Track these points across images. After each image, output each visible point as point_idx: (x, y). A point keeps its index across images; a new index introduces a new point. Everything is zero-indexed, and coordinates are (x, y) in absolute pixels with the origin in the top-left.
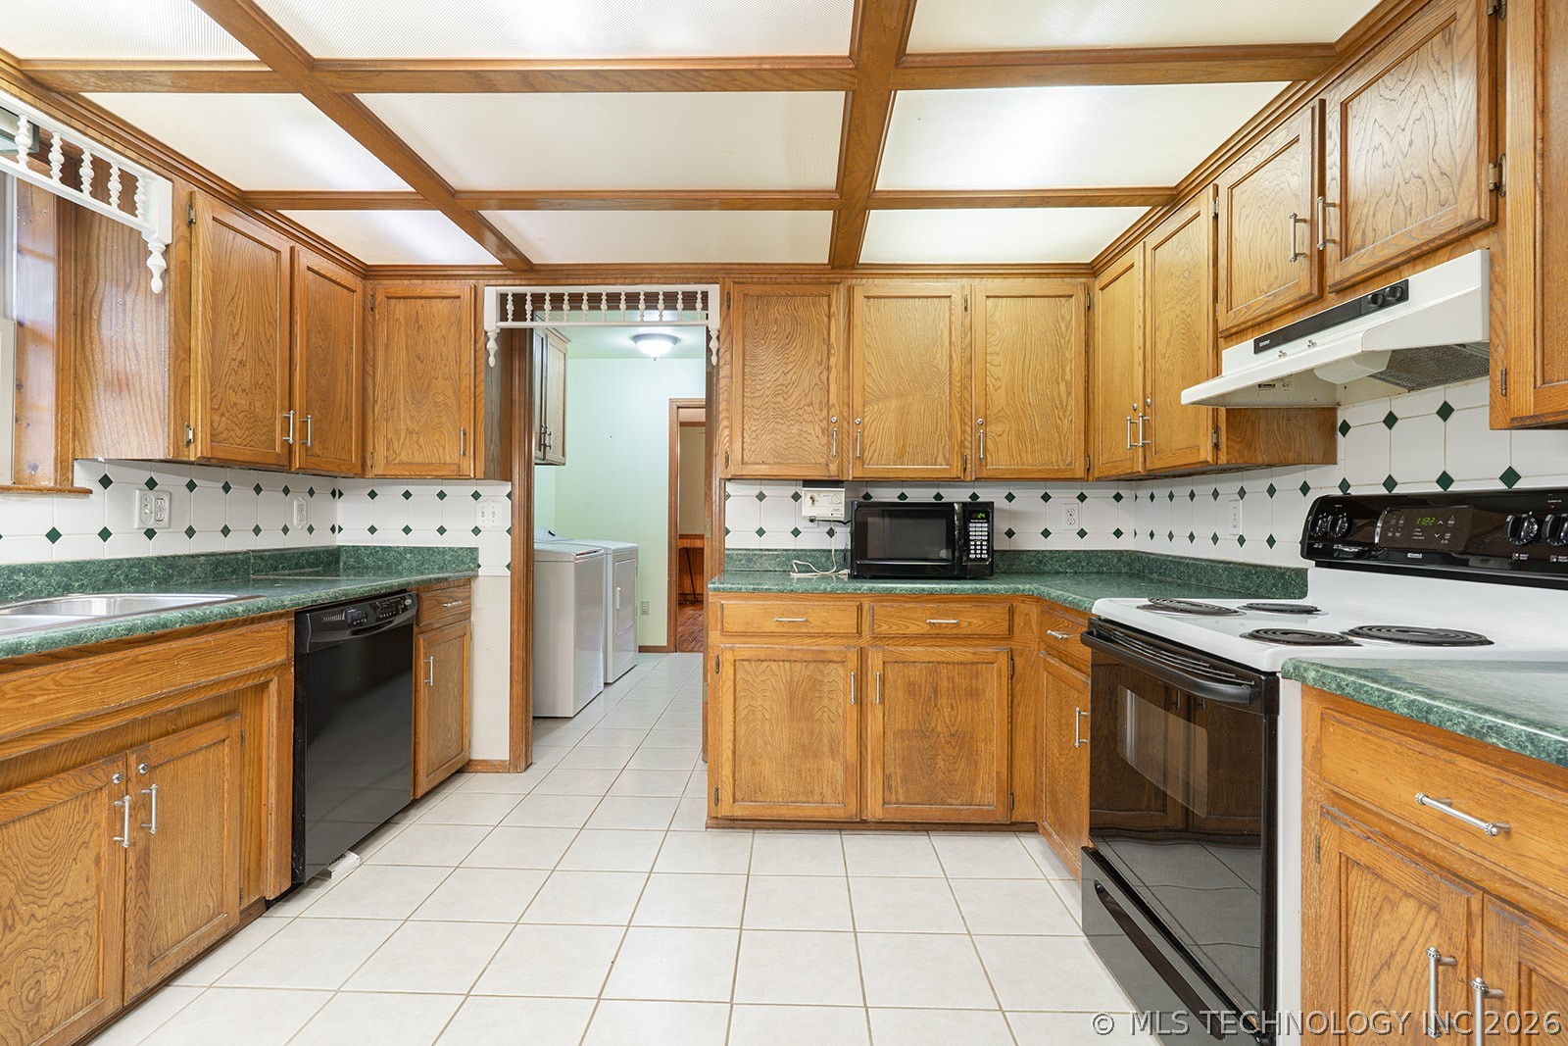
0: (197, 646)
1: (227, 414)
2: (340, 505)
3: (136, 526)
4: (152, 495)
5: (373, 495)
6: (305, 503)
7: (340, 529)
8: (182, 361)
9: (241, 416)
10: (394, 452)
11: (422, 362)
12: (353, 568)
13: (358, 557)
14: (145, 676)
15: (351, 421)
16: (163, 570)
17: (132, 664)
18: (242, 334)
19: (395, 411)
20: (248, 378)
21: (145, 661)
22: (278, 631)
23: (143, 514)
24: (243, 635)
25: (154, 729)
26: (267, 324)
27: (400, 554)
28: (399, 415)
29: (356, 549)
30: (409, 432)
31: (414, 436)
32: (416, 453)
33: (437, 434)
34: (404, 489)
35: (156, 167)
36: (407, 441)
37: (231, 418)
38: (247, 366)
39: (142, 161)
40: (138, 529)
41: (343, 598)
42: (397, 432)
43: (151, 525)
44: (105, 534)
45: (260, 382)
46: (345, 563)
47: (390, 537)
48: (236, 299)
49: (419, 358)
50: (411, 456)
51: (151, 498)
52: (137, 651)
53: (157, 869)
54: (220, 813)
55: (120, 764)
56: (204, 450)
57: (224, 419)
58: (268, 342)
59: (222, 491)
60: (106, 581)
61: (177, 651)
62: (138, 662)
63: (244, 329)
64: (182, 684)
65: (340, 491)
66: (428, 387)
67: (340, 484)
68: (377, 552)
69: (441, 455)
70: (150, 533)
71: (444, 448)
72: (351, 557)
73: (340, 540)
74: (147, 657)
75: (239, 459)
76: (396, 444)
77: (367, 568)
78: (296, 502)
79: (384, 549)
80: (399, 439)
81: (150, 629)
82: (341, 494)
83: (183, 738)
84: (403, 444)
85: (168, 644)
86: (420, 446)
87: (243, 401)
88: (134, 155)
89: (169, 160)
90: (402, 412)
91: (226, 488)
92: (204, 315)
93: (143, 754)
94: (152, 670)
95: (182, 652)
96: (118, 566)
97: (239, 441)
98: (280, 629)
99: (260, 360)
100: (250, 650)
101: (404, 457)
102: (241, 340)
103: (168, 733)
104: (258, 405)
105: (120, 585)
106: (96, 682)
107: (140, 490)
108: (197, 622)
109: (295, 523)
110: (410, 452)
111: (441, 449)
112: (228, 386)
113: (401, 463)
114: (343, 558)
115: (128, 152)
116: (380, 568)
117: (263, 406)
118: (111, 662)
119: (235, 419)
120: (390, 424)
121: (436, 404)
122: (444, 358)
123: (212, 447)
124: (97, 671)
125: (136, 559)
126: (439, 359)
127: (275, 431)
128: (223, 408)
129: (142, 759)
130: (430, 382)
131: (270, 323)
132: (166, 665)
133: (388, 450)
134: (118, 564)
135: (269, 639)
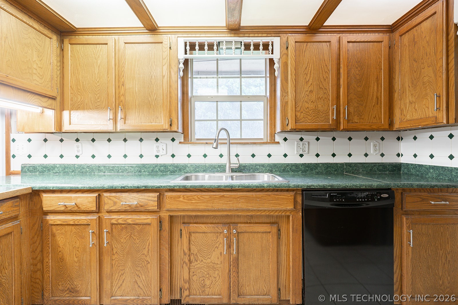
0: (247, 196)
1: (304, 112)
2: (402, 144)
3: (296, 153)
4: (301, 143)
5: (415, 138)
6: (378, 144)
7: (402, 155)
8: (285, 97)
9: (310, 112)
10: (404, 115)
11: (416, 62)
12: (406, 174)
13: (408, 169)
14: (227, 202)
15: (381, 103)
16: (304, 168)
17: (222, 197)
18: (311, 80)
19: (404, 94)
20: (314, 97)
21: (226, 197)
22: (288, 196)
23: (298, 149)
24: (269, 195)
25: (242, 220)
26: (324, 73)
27: (427, 169)
28: (406, 95)
29: (407, 164)
30: (411, 103)
31: (413, 104)
32: (414, 113)
33: (425, 101)
34: (429, 134)
35: (274, 35)
36: (410, 108)
37: (306, 113)
38: (314, 92)
39: (269, 35)
40: (296, 154)
41: (329, 188)
42: (405, 104)
43: (301, 153)
44: (285, 155)
45: (321, 97)
46: (403, 171)
47: (424, 160)
48: (307, 68)
49: (415, 60)
50: (412, 116)
51: (300, 144)
52: (225, 193)
53: (242, 266)
54: (268, 259)
55: (227, 227)
56: (292, 126)
57: (302, 114)
58: (325, 80)
59: (332, 141)
60: (284, 170)
61: (239, 196)
62: (224, 197)
63: (312, 78)
64: (241, 207)
65: (402, 137)
66: (420, 75)
67: (401, 134)
68: (416, 167)
69: (427, 112)
70: (301, 156)
71: (428, 108)
72: (405, 168)
73: (402, 160)
74: (228, 196)
75: (309, 128)
76: (405, 111)
77: (412, 174)
78: (371, 144)
79: (419, 165)
80: (406, 108)
81: (226, 187)
82: (402, 139)
83: (250, 226)
84: (408, 110)
85: (237, 193)
86: (416, 110)
87: (312, 106)
88: (265, 35)
89: (277, 30)
90: (407, 93)
91: (334, 139)
92: (291, 78)
93: (235, 227)
94: (229, 200)
95: (241, 197)
96: (287, 166)
97: (310, 121)
98: (289, 195)
99: (320, 88)
100: (273, 201)
101: (408, 117)
102: (310, 83)
103: (247, 223)
104: (319, 106)
105: (288, 171)
106: (210, 200)
107: (296, 141)
108: (245, 187)
109: (372, 152)
110: (411, 114)
111: (426, 109)
112: (304, 101)
113: (408, 120)
114: (402, 169)
115: (263, 35)
116: (418, 175)
117: (322, 106)
118: (215, 195)
119: (308, 113)
120: (402, 101)
121: (424, 83)
122: (428, 54)
123: (296, 125)
124: (210, 197)
125: (294, 163)
126: (425, 56)
127: (329, 115)
128: (302, 110)
129: (235, 228)
130: (421, 72)
131: (326, 72)
132: (235, 200)
133: (401, 115)
134: (288, 165)
135: (283, 199)
